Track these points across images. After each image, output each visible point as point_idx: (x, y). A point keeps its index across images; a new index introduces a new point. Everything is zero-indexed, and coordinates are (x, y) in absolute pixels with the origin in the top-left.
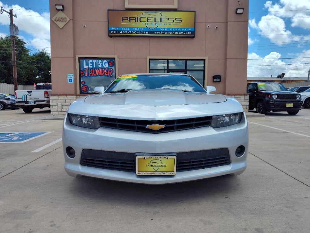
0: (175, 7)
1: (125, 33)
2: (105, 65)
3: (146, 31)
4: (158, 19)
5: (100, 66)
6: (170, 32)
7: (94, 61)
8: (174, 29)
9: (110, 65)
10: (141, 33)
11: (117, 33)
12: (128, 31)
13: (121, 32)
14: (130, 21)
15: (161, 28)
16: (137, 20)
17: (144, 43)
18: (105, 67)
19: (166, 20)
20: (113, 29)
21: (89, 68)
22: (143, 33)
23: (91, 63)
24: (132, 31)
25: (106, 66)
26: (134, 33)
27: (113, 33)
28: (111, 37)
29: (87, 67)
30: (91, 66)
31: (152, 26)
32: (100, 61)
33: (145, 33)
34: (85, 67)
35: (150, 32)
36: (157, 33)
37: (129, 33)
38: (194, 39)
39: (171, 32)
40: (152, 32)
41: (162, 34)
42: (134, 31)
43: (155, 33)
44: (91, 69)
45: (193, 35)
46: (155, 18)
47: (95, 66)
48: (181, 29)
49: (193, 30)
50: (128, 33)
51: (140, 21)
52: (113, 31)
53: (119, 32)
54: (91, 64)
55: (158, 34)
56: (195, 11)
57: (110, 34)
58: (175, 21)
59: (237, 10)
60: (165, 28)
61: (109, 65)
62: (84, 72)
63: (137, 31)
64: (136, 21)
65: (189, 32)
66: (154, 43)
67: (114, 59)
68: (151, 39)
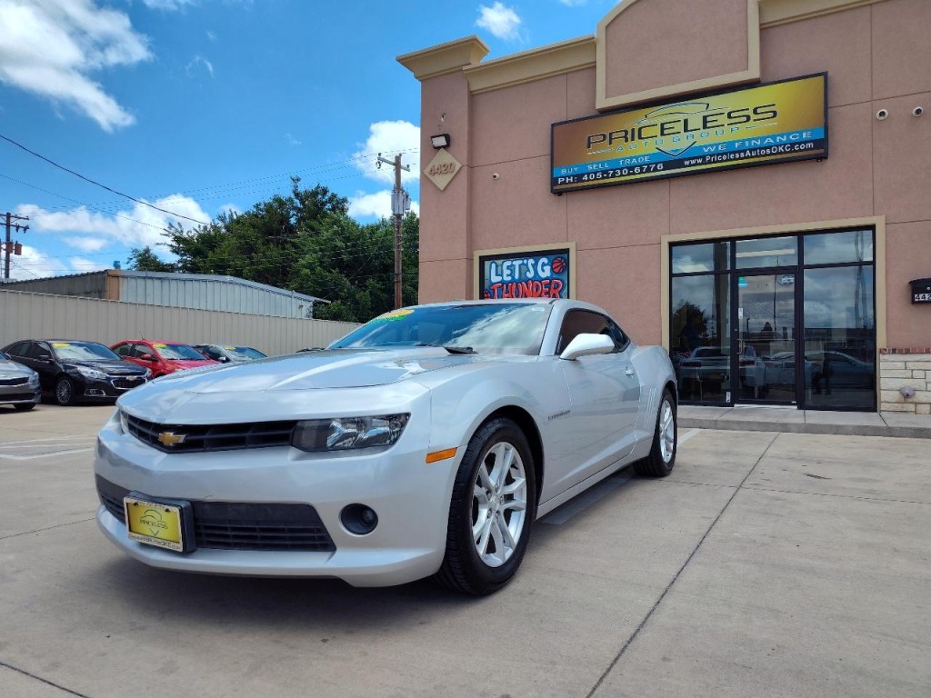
1: (596, 179)
2: (543, 271)
3: (657, 164)
4: (696, 122)
5: (530, 275)
6: (734, 152)
7: (517, 263)
8: (749, 140)
9: (556, 270)
10: (642, 169)
11: (573, 182)
12: (605, 171)
13: (586, 178)
14: (610, 143)
15: (706, 147)
16: (629, 136)
17: (654, 199)
18: (543, 275)
19: (723, 119)
20: (564, 172)
21: (502, 282)
22: (648, 170)
23: (508, 267)
24: (614, 170)
25: (546, 273)
26: (622, 175)
27: (564, 183)
28: (559, 193)
29: (499, 279)
30: (508, 275)
31: (676, 144)
32: (531, 261)
33: (655, 170)
34: (495, 279)
35: (667, 165)
36: (693, 162)
37: (607, 177)
38: (829, 163)
39: (739, 152)
40: (679, 163)
41: (710, 162)
42: (621, 169)
43: (687, 163)
44: (507, 283)
45: (822, 151)
46: (686, 122)
47: (517, 276)
48: (774, 137)
49: (821, 136)
50: (603, 178)
51: (640, 138)
52: (565, 177)
53: (579, 177)
54: (509, 272)
55: (696, 164)
56: (825, 74)
57: (555, 188)
58: (753, 117)
60: (717, 145)
61: (552, 269)
62: (491, 291)
63: (631, 168)
64: (626, 140)
65: (805, 142)
66: (683, 194)
67: (567, 251)
68: (675, 183)
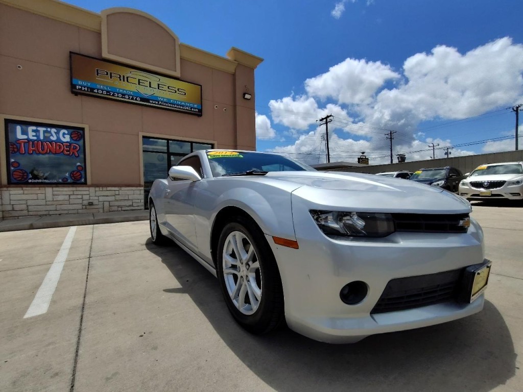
0: (177, 74)
1: (102, 94)
2: (64, 137)
3: (137, 97)
4: (154, 85)
5: (54, 138)
6: (171, 104)
7: (42, 129)
8: (176, 101)
9: (74, 138)
10: (129, 97)
11: (88, 91)
12: (107, 92)
13: (96, 91)
14: (111, 78)
15: (159, 97)
16: (122, 78)
17: (134, 113)
18: (64, 140)
19: (166, 88)
20: (80, 83)
21: (29, 140)
22: (132, 99)
23: (33, 131)
24: (114, 93)
25: (67, 138)
26: (118, 97)
27: (81, 89)
28: (76, 94)
29: (25, 137)
30: (33, 136)
31: (146, 92)
32: (53, 130)
33: (136, 100)
34: (20, 136)
35: (143, 99)
36: (154, 102)
37: (110, 95)
38: (201, 118)
39: (173, 104)
40: (147, 100)
41: (161, 104)
42: (118, 94)
43: (151, 101)
44: (33, 141)
45: (200, 114)
46: (150, 82)
47: (42, 137)
48: (185, 103)
49: (200, 108)
50: (107, 94)
51: (127, 81)
52: (82, 86)
53: (92, 90)
54: (34, 134)
55: (155, 104)
56: (201, 86)
57: (74, 90)
58: (178, 92)
59: (244, 94)
60: (164, 98)
61: (71, 138)
62: (18, 145)
63: (123, 95)
64: (120, 80)
65: (195, 109)
66: (149, 115)
67: (83, 129)
68: (145, 108)
